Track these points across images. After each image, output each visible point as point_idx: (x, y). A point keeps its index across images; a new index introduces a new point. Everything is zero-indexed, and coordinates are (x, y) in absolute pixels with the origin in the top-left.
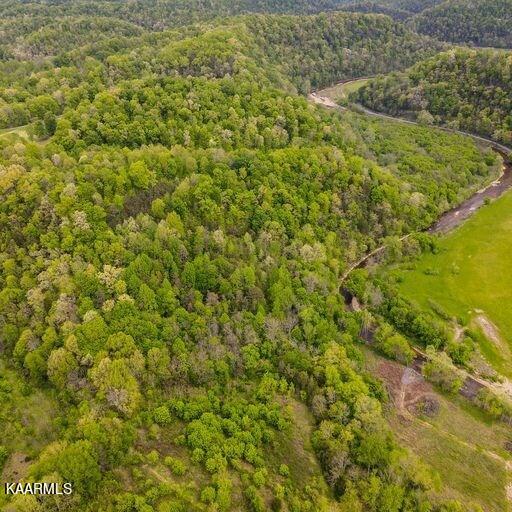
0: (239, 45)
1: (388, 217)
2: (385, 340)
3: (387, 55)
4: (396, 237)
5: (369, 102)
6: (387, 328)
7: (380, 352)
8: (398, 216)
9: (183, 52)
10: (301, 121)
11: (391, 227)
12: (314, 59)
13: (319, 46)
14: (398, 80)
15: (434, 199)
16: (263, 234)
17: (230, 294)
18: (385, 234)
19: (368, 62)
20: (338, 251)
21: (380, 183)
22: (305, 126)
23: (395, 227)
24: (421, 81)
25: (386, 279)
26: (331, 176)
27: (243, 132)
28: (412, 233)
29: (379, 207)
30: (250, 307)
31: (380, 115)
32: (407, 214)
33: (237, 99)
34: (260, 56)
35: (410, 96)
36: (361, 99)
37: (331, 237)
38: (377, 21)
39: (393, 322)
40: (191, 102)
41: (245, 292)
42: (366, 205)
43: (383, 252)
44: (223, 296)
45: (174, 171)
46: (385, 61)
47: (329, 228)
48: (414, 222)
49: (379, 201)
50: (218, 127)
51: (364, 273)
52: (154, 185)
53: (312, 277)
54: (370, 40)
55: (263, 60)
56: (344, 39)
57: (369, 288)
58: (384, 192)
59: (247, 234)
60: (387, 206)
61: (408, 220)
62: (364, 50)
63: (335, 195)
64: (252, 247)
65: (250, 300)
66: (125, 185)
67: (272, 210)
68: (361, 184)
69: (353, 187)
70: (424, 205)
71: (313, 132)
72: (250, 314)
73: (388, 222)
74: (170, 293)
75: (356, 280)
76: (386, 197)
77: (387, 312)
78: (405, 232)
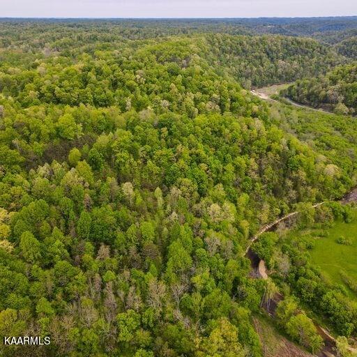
0: (197, 49)
1: (303, 185)
2: (288, 319)
3: (313, 67)
4: (309, 204)
5: (296, 97)
6: (291, 304)
7: (282, 331)
8: (312, 184)
9: (153, 52)
10: (233, 100)
11: (306, 194)
12: (256, 66)
13: (260, 58)
14: (320, 81)
15: (348, 172)
16: (174, 190)
17: (123, 248)
18: (298, 200)
19: (297, 71)
20: (250, 213)
21: (297, 153)
22: (236, 104)
23: (309, 195)
24: (339, 81)
25: (297, 244)
26: (250, 143)
27: (180, 104)
28: (326, 202)
29: (294, 174)
30: (142, 264)
31: (304, 107)
32: (322, 183)
33: (179, 78)
34: (213, 60)
35: (329, 92)
36: (290, 95)
37: (244, 198)
38: (306, 43)
39: (299, 294)
40: (138, 76)
41: (139, 248)
42: (282, 172)
43: (295, 217)
44: (116, 250)
45: (102, 127)
46: (311, 72)
47: (243, 190)
48: (328, 192)
49: (295, 169)
50: (158, 98)
51: (273, 237)
52: (79, 137)
53: (215, 238)
54: (300, 56)
55: (215, 62)
56: (280, 54)
57: (277, 253)
58: (300, 161)
59: (158, 189)
60: (303, 175)
61: (323, 189)
62: (295, 62)
63: (252, 160)
64: (160, 201)
65: (143, 257)
66: (50, 134)
67: (187, 167)
68: (278, 152)
69: (270, 154)
70: (339, 176)
71: (242, 109)
72: (141, 273)
73: (302, 189)
74: (58, 242)
75: (265, 244)
76: (302, 166)
77: (294, 281)
78: (319, 200)
